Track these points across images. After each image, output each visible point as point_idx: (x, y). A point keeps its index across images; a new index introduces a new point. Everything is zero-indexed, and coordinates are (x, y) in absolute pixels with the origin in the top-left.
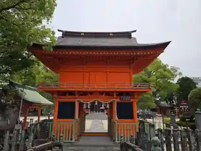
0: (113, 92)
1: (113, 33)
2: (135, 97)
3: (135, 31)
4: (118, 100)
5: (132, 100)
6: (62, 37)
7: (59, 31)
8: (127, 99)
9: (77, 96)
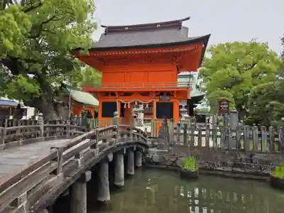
1: (161, 24)
2: (175, 96)
3: (188, 19)
4: (158, 100)
5: (172, 101)
6: (105, 34)
7: (102, 26)
8: (166, 99)
9: (117, 97)
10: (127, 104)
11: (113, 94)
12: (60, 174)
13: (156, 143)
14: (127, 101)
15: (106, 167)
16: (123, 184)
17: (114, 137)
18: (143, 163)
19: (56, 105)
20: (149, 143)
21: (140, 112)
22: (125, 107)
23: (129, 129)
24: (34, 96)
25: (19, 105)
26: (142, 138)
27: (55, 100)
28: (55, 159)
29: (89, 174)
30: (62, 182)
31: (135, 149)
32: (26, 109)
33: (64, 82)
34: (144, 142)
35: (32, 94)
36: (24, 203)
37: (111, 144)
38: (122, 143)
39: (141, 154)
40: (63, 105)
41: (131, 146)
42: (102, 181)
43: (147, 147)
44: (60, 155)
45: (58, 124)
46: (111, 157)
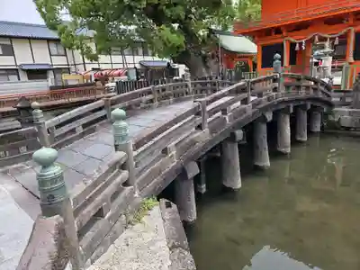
4: (358, 28)
9: (284, 34)
10: (301, 44)
11: (278, 31)
12: (206, 130)
13: (348, 100)
14: (300, 39)
15: (264, 128)
16: (289, 150)
17: (275, 89)
18: (322, 128)
19: (204, 58)
20: (335, 99)
21: (325, 54)
22: (297, 48)
23: (299, 79)
24: (181, 50)
25: (169, 64)
26: (323, 92)
27: (203, 52)
28: (198, 114)
29: (239, 134)
30: (208, 138)
31: (309, 107)
32: (178, 69)
33: (213, 27)
34: (326, 98)
35: (178, 48)
36: (174, 152)
37: (269, 99)
38: (286, 98)
39: (319, 116)
40: (213, 57)
41: (302, 103)
42: (259, 143)
43: (331, 105)
44: (204, 109)
45: (208, 80)
46: (269, 117)
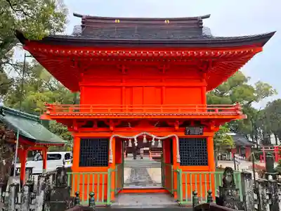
0: (173, 120)
1: (170, 20)
2: (212, 128)
3: (208, 17)
4: (182, 134)
5: (206, 134)
6: (82, 26)
